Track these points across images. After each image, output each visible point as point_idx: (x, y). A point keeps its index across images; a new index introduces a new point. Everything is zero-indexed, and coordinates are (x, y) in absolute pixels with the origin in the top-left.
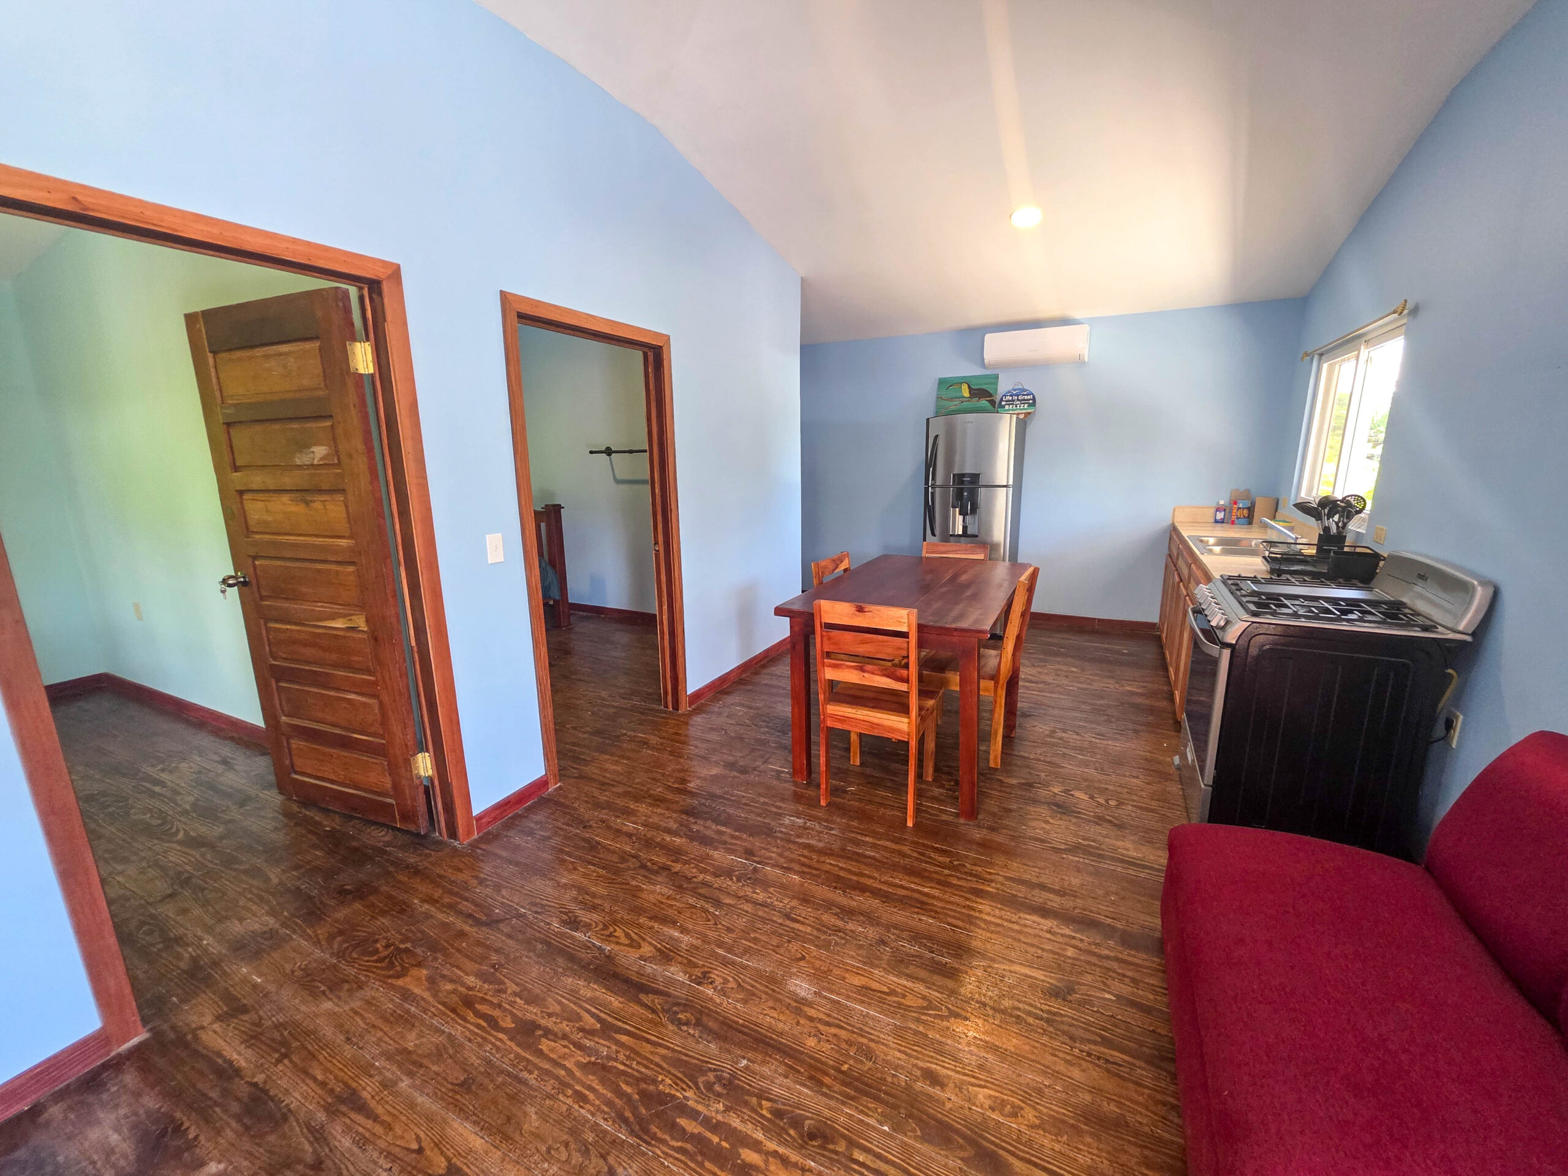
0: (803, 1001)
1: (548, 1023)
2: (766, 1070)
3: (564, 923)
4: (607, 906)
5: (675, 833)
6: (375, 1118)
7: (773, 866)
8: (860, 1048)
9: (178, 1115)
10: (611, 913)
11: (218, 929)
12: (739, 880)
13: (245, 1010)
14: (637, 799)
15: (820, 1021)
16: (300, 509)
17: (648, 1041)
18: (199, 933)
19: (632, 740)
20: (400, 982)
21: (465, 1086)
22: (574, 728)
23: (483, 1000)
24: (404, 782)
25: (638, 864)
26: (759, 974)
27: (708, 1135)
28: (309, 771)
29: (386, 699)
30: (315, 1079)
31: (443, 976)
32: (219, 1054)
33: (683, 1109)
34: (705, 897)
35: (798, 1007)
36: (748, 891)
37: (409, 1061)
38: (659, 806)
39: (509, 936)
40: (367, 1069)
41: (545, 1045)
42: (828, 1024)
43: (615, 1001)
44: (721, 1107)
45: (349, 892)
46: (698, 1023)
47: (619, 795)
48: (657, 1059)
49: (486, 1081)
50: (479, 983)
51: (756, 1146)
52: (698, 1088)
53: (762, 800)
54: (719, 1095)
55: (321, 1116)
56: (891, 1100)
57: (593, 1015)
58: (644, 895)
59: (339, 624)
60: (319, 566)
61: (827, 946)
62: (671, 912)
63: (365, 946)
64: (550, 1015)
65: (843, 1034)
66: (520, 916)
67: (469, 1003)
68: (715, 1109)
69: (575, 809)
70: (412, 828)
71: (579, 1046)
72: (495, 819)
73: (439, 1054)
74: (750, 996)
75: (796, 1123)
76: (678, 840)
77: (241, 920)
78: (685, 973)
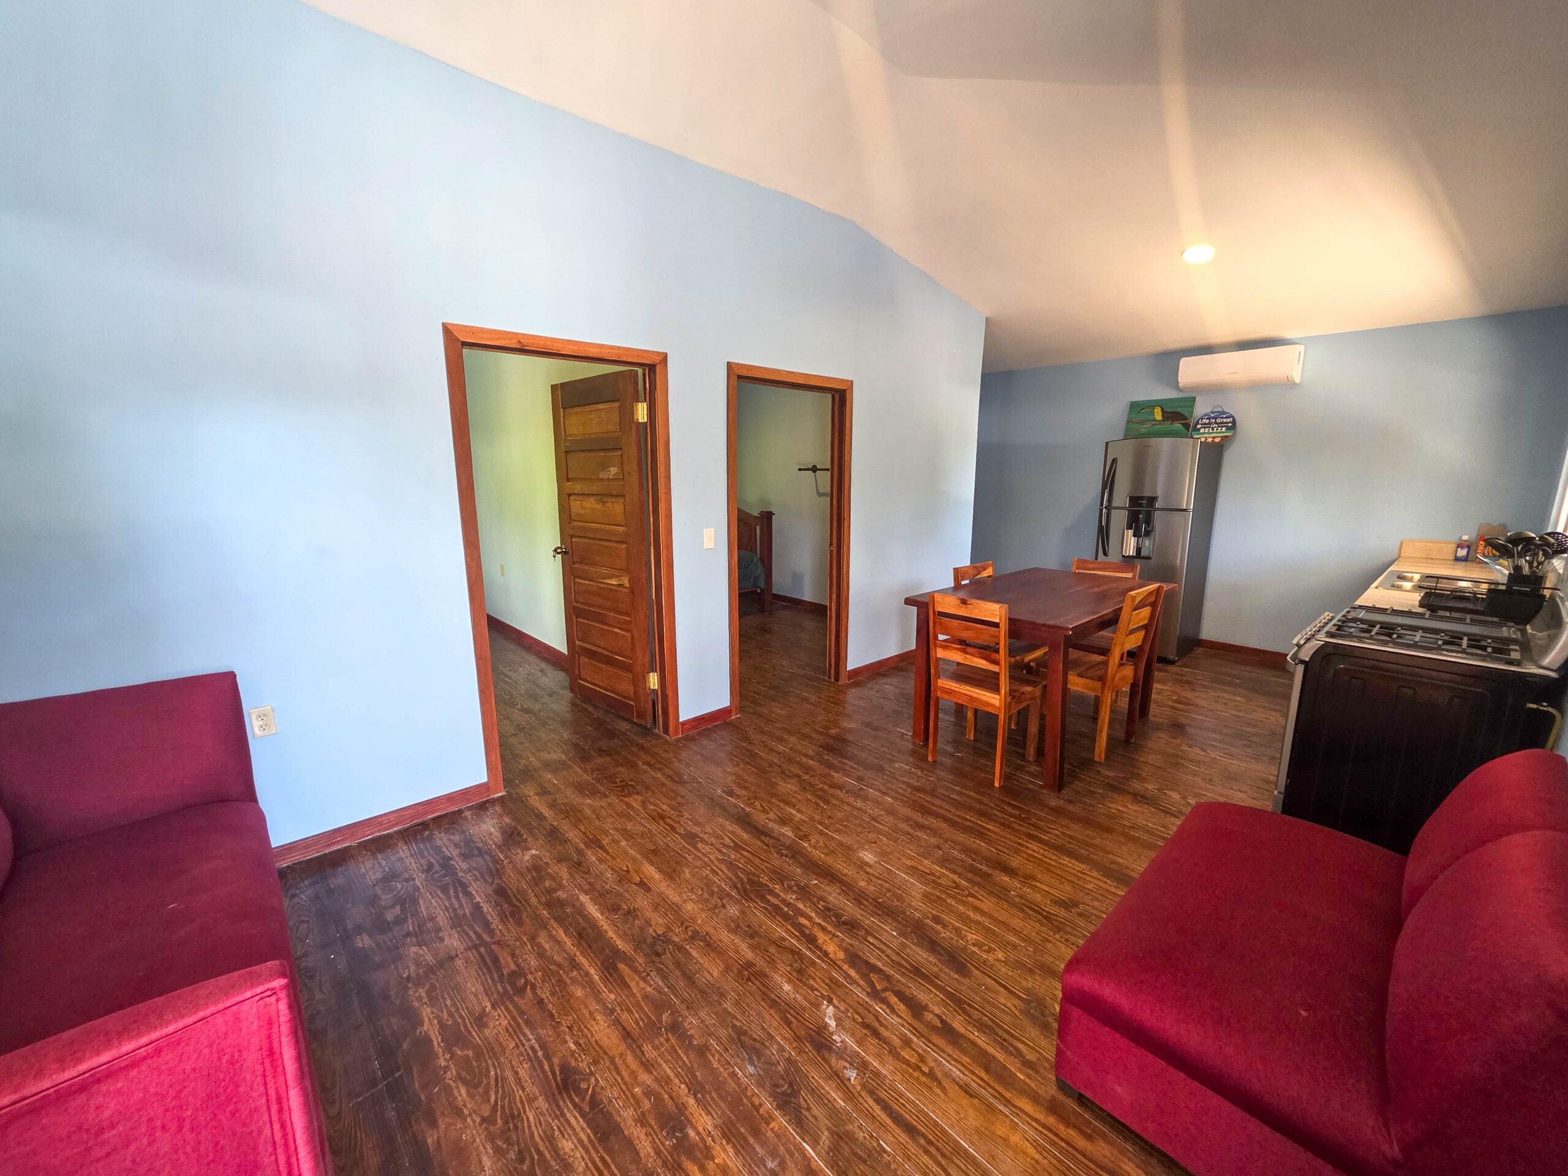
0: (867, 864)
1: (705, 837)
2: (828, 889)
3: (724, 791)
4: (753, 789)
5: (812, 758)
6: (608, 853)
7: (875, 789)
8: (895, 895)
9: (519, 828)
10: (755, 792)
11: (537, 754)
12: (846, 793)
13: (549, 793)
14: (790, 733)
15: (873, 875)
16: (599, 506)
17: (760, 858)
18: (529, 755)
19: (798, 696)
20: (626, 799)
21: (655, 852)
22: (757, 683)
23: (670, 818)
24: (641, 691)
25: (780, 770)
26: (841, 844)
27: (782, 906)
28: (588, 679)
29: (635, 633)
30: (580, 830)
31: (650, 802)
32: (537, 809)
33: (772, 892)
34: (819, 797)
35: (862, 865)
36: (851, 800)
37: (628, 835)
38: (804, 740)
39: (690, 791)
40: (606, 832)
41: (700, 845)
42: (879, 878)
43: (745, 836)
44: (794, 897)
45: (604, 751)
46: (793, 857)
47: (778, 729)
48: (763, 867)
49: (665, 853)
50: (669, 810)
51: (809, 918)
52: (783, 885)
53: (883, 749)
54: (795, 892)
55: (582, 846)
56: (904, 922)
57: (730, 839)
58: (779, 788)
59: (614, 582)
60: (606, 543)
61: (895, 840)
62: (793, 800)
63: (611, 779)
64: (706, 833)
65: (887, 885)
66: (698, 782)
67: (662, 817)
68: (791, 897)
69: (746, 732)
70: (643, 722)
71: (721, 852)
72: (693, 728)
73: (643, 835)
74: (831, 853)
75: (838, 916)
76: (811, 762)
77: (549, 753)
78: (793, 832)
